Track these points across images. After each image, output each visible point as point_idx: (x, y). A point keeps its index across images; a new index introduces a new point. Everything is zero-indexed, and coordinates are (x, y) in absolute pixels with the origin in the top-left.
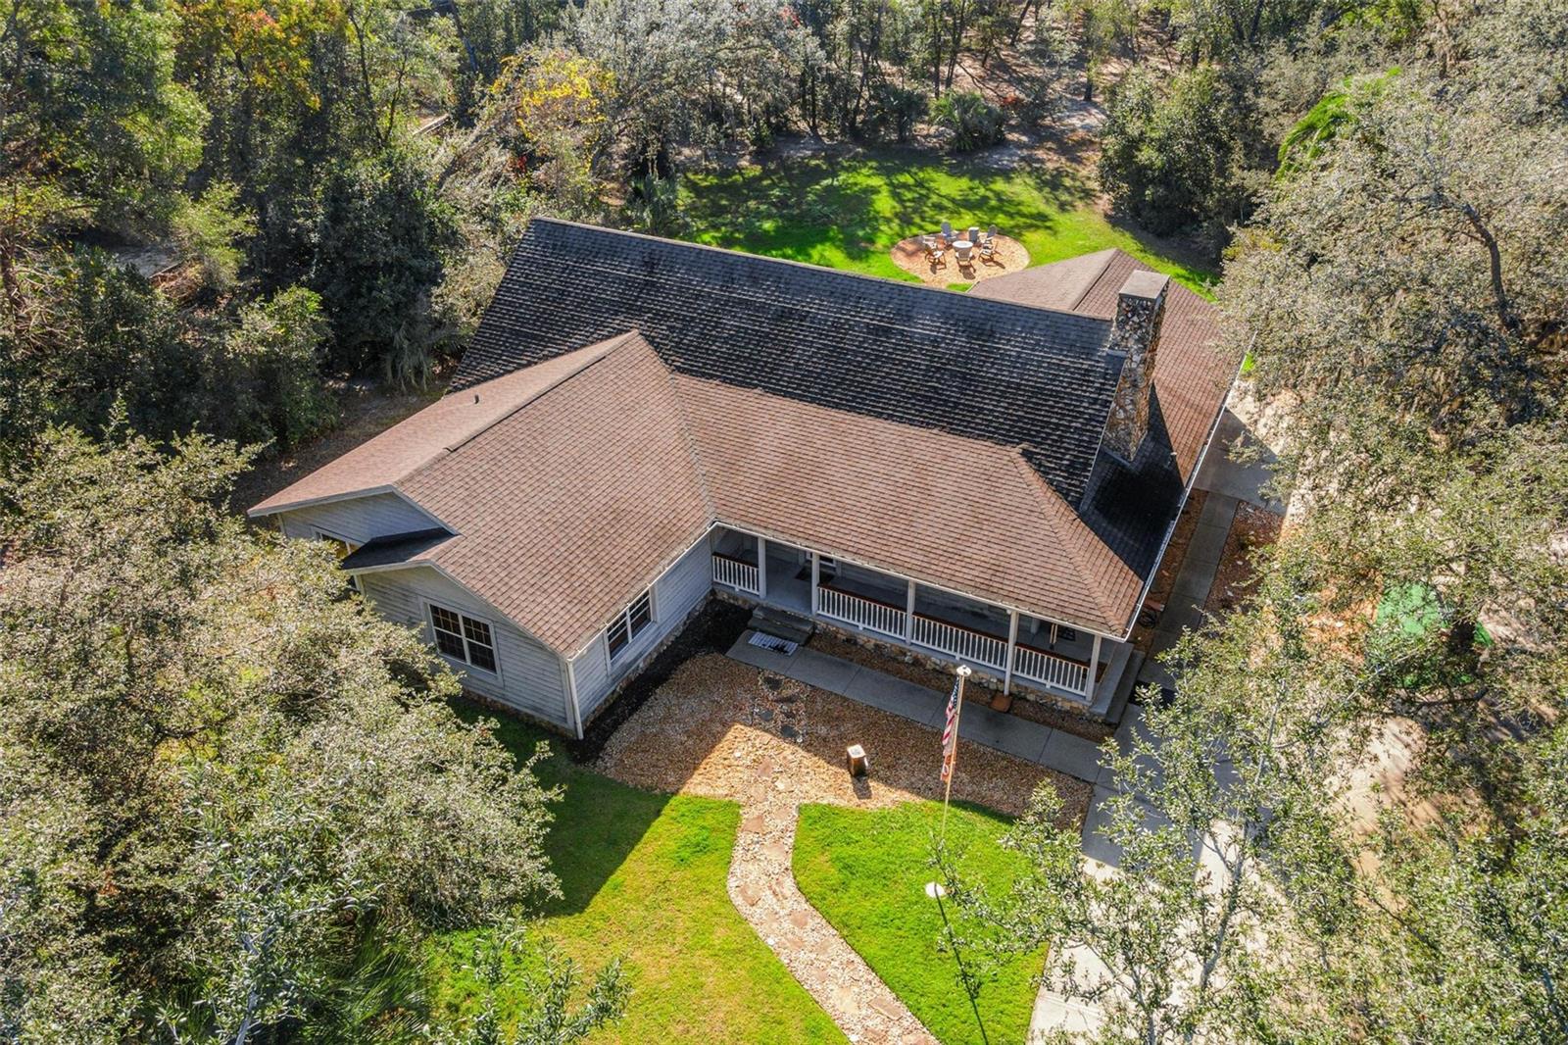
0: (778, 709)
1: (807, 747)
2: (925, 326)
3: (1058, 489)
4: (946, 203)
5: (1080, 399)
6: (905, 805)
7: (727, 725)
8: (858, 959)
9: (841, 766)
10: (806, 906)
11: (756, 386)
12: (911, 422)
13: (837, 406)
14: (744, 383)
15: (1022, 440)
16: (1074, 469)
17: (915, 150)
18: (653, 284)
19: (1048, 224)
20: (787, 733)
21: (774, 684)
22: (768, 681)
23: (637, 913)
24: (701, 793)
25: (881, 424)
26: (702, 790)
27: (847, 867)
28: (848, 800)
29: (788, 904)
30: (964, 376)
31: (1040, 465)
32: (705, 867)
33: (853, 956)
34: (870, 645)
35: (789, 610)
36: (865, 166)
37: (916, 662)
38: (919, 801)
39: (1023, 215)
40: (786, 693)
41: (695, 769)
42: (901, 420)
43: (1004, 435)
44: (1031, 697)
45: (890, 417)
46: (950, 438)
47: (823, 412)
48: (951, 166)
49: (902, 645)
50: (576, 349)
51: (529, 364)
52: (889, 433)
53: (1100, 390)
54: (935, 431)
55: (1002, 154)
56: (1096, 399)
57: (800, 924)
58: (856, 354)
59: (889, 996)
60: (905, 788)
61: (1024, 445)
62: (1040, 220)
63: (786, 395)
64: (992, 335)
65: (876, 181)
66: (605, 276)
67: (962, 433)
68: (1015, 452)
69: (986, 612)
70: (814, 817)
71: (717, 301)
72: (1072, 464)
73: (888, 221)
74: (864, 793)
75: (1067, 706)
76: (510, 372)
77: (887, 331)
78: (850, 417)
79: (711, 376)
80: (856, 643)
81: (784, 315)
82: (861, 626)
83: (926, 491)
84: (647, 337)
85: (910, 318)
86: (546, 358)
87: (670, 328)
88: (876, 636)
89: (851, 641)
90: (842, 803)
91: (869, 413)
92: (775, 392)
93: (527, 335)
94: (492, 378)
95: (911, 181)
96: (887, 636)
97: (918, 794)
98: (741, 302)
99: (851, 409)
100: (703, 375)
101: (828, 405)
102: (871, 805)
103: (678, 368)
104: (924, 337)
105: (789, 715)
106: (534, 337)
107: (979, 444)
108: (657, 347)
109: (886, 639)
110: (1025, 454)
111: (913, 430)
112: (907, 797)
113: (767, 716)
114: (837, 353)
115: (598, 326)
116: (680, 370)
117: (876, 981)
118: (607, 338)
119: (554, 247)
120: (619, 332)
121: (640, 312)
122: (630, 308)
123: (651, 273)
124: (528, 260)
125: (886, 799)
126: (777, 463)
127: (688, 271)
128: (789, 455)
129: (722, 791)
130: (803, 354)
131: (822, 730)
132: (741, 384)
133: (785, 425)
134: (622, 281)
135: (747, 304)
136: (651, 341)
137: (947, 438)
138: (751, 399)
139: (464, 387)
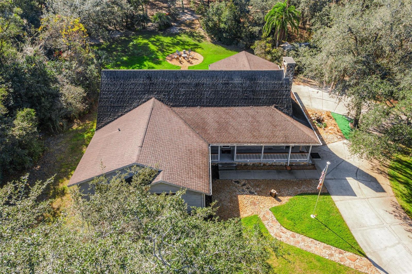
0: (244, 187)
1: (259, 194)
2: (237, 81)
3: (287, 114)
4: (169, 45)
5: (283, 91)
6: (290, 200)
7: (236, 197)
8: (312, 239)
9: (270, 196)
10: (292, 232)
11: (197, 106)
12: (244, 106)
13: (222, 106)
14: (194, 106)
15: (273, 104)
16: (287, 108)
17: (149, 31)
18: (153, 83)
19: (199, 46)
20: (251, 193)
21: (238, 182)
22: (235, 182)
24: (246, 216)
25: (236, 108)
26: (245, 215)
27: (292, 219)
28: (277, 204)
29: (288, 233)
30: (252, 91)
31: (280, 109)
33: (311, 239)
34: (252, 164)
35: (227, 162)
36: (139, 37)
37: (264, 165)
38: (292, 197)
39: (191, 45)
40: (242, 183)
41: (239, 211)
42: (241, 106)
43: (268, 104)
44: (294, 164)
45: (238, 106)
47: (219, 108)
48: (162, 34)
49: (260, 162)
50: (136, 107)
51: (122, 115)
52: (240, 110)
53: (286, 88)
54: (251, 107)
55: (173, 29)
56: (286, 90)
57: (294, 237)
58: (222, 91)
59: (326, 245)
60: (287, 196)
61: (274, 105)
62: (196, 46)
63: (207, 106)
64: (255, 79)
65: (146, 41)
66: (136, 84)
67: (258, 106)
68: (273, 107)
69: (272, 148)
70: (275, 210)
71: (175, 85)
72: (287, 107)
73: (157, 52)
74: (279, 200)
75: (303, 164)
76: (116, 119)
77: (228, 84)
78: (227, 108)
79: (183, 106)
80: (247, 165)
81: (197, 85)
82: (248, 160)
83: (258, 122)
84: (158, 99)
85: (232, 79)
86: (127, 112)
87: (164, 95)
88: (253, 162)
89: (246, 165)
90: (278, 205)
91: (232, 106)
92: (204, 106)
93: (117, 106)
94: (111, 122)
95: (155, 40)
96: (256, 161)
97: (291, 196)
98: (183, 84)
99: (227, 106)
100: (180, 106)
101: (220, 106)
102: (283, 203)
103: (172, 106)
104: (238, 83)
105: (248, 188)
106: (120, 106)
107: (264, 107)
108: (162, 101)
109: (255, 162)
110: (275, 107)
112: (289, 198)
113: (243, 191)
114: (216, 92)
115: (140, 99)
116: (174, 106)
117: (320, 242)
118: (145, 102)
119: (114, 78)
120: (148, 99)
121: (152, 92)
122: (148, 92)
123: (151, 80)
124: (106, 84)
125: (285, 200)
126: (216, 125)
127: (162, 78)
128: (218, 122)
129: (250, 213)
130: (207, 94)
131: (258, 189)
132: (193, 106)
133: (212, 114)
134: (142, 84)
135: (185, 84)
136: (160, 100)
137: (255, 108)
138: (198, 109)
139: (101, 127)
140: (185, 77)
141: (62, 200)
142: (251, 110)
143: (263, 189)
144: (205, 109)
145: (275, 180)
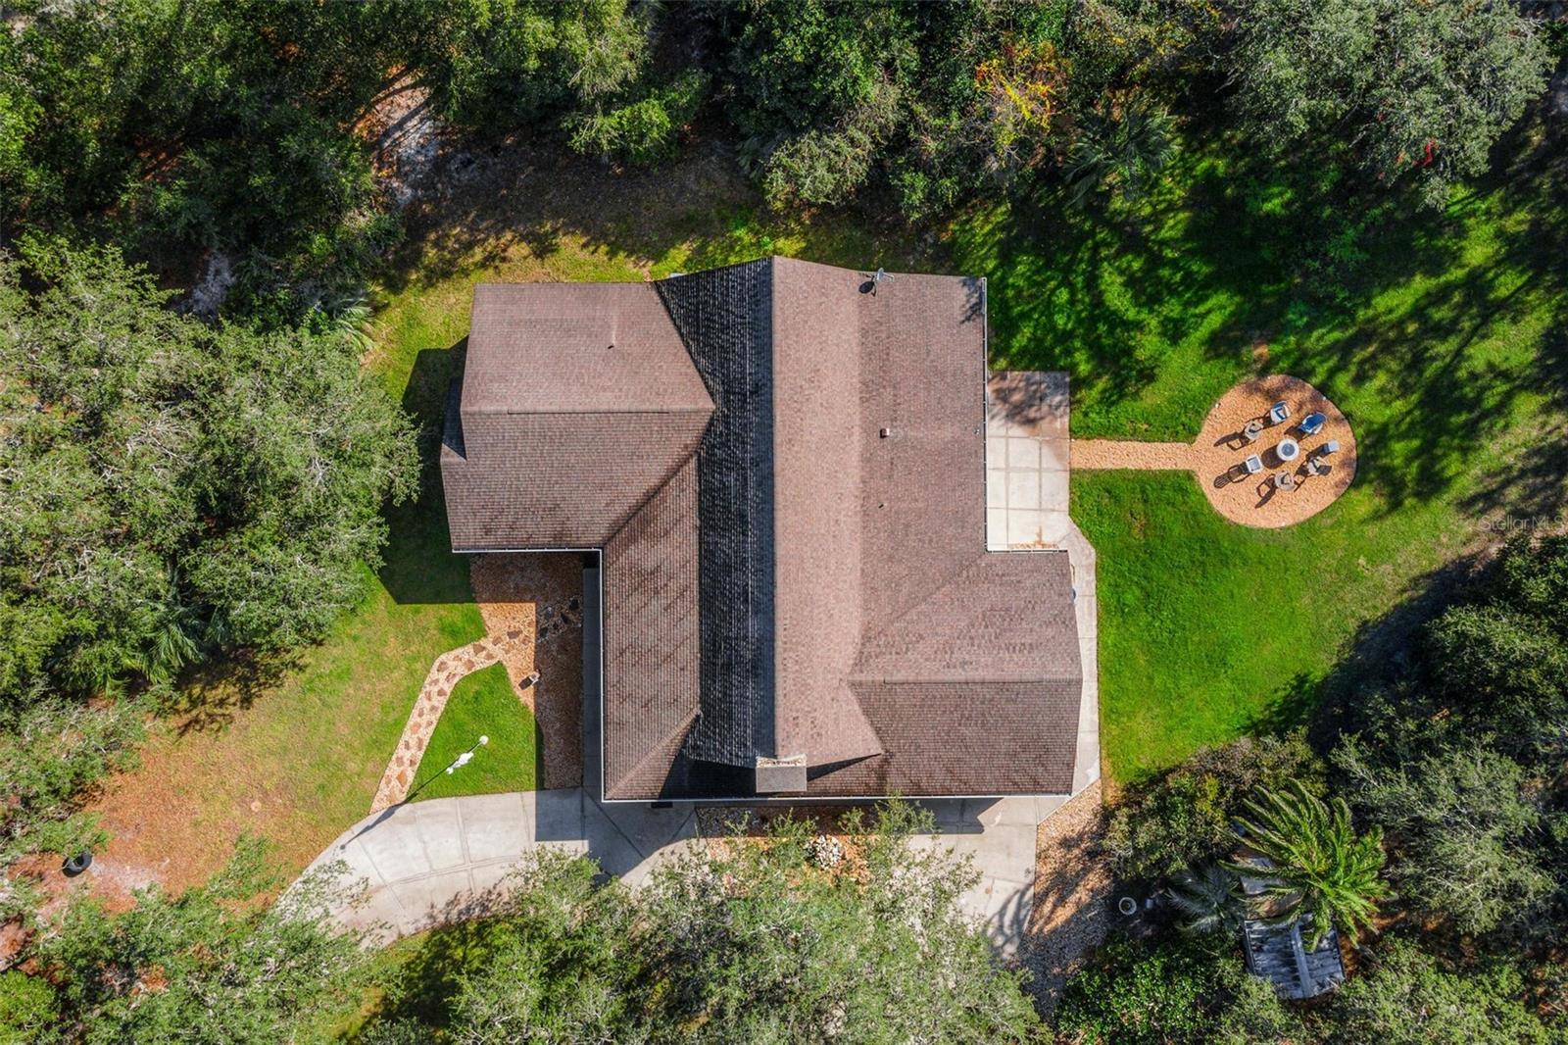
0: (558, 619)
2: (753, 626)
3: (685, 742)
5: (731, 744)
6: (526, 708)
7: (531, 600)
10: (449, 692)
15: (704, 713)
18: (745, 401)
20: (542, 632)
21: (574, 606)
23: (411, 626)
24: (481, 614)
25: (696, 618)
26: (485, 614)
27: (477, 699)
28: (514, 679)
29: (447, 684)
30: (730, 664)
31: (693, 728)
32: (446, 641)
40: (571, 617)
43: (704, 700)
46: (697, 668)
50: (697, 366)
51: (682, 337)
52: (691, 623)
54: (699, 655)
57: (439, 694)
58: (730, 583)
60: (536, 701)
61: (702, 715)
63: (697, 544)
64: (756, 675)
66: (742, 356)
68: (697, 710)
70: (498, 672)
71: (743, 459)
77: (746, 600)
79: (699, 483)
81: (742, 516)
83: (658, 666)
84: (712, 419)
85: (756, 613)
86: (688, 348)
87: (721, 433)
90: (512, 680)
92: (698, 535)
93: (699, 319)
98: (745, 479)
100: (699, 476)
102: (519, 692)
103: (699, 453)
104: (746, 628)
105: (556, 626)
106: (698, 326)
108: (708, 431)
110: (698, 717)
111: (696, 643)
112: (532, 706)
113: (548, 616)
114: (727, 568)
115: (713, 373)
116: (699, 460)
118: (707, 387)
119: (755, 295)
120: (712, 394)
121: (727, 402)
122: (727, 392)
123: (751, 393)
124: (743, 278)
125: (527, 698)
126: (649, 565)
127: (758, 424)
128: (658, 568)
129: (489, 623)
130: (725, 545)
131: (554, 647)
132: (700, 509)
133: (678, 555)
134: (743, 372)
135: (745, 485)
136: (711, 424)
137: (696, 663)
138: (692, 520)
139: (660, 293)
140: (760, 484)
141: (525, 258)
142: (689, 654)
143: (554, 659)
144: (694, 538)
145: (581, 685)
